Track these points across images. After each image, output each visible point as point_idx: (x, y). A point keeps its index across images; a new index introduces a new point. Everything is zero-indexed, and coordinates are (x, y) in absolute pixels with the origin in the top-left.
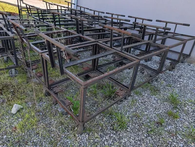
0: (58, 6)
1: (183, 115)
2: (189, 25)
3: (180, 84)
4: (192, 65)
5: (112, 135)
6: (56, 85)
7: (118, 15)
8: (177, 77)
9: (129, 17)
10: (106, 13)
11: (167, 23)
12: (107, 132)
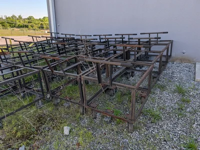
0: (47, 37)
1: (191, 98)
2: (167, 33)
3: (176, 78)
4: (175, 63)
5: (154, 126)
6: (91, 102)
7: (105, 35)
8: (171, 74)
9: (115, 35)
10: (94, 36)
11: (149, 34)
12: (149, 125)
